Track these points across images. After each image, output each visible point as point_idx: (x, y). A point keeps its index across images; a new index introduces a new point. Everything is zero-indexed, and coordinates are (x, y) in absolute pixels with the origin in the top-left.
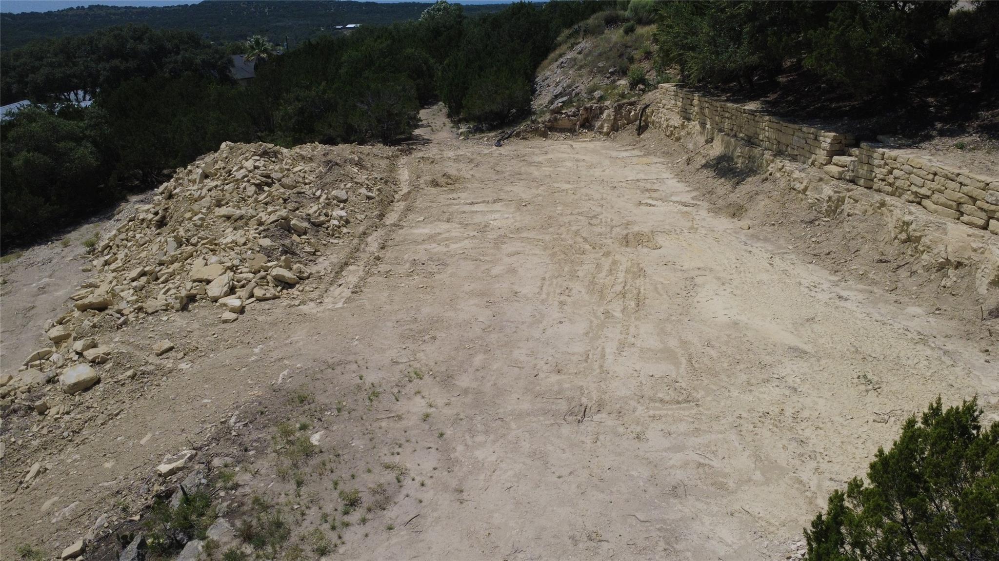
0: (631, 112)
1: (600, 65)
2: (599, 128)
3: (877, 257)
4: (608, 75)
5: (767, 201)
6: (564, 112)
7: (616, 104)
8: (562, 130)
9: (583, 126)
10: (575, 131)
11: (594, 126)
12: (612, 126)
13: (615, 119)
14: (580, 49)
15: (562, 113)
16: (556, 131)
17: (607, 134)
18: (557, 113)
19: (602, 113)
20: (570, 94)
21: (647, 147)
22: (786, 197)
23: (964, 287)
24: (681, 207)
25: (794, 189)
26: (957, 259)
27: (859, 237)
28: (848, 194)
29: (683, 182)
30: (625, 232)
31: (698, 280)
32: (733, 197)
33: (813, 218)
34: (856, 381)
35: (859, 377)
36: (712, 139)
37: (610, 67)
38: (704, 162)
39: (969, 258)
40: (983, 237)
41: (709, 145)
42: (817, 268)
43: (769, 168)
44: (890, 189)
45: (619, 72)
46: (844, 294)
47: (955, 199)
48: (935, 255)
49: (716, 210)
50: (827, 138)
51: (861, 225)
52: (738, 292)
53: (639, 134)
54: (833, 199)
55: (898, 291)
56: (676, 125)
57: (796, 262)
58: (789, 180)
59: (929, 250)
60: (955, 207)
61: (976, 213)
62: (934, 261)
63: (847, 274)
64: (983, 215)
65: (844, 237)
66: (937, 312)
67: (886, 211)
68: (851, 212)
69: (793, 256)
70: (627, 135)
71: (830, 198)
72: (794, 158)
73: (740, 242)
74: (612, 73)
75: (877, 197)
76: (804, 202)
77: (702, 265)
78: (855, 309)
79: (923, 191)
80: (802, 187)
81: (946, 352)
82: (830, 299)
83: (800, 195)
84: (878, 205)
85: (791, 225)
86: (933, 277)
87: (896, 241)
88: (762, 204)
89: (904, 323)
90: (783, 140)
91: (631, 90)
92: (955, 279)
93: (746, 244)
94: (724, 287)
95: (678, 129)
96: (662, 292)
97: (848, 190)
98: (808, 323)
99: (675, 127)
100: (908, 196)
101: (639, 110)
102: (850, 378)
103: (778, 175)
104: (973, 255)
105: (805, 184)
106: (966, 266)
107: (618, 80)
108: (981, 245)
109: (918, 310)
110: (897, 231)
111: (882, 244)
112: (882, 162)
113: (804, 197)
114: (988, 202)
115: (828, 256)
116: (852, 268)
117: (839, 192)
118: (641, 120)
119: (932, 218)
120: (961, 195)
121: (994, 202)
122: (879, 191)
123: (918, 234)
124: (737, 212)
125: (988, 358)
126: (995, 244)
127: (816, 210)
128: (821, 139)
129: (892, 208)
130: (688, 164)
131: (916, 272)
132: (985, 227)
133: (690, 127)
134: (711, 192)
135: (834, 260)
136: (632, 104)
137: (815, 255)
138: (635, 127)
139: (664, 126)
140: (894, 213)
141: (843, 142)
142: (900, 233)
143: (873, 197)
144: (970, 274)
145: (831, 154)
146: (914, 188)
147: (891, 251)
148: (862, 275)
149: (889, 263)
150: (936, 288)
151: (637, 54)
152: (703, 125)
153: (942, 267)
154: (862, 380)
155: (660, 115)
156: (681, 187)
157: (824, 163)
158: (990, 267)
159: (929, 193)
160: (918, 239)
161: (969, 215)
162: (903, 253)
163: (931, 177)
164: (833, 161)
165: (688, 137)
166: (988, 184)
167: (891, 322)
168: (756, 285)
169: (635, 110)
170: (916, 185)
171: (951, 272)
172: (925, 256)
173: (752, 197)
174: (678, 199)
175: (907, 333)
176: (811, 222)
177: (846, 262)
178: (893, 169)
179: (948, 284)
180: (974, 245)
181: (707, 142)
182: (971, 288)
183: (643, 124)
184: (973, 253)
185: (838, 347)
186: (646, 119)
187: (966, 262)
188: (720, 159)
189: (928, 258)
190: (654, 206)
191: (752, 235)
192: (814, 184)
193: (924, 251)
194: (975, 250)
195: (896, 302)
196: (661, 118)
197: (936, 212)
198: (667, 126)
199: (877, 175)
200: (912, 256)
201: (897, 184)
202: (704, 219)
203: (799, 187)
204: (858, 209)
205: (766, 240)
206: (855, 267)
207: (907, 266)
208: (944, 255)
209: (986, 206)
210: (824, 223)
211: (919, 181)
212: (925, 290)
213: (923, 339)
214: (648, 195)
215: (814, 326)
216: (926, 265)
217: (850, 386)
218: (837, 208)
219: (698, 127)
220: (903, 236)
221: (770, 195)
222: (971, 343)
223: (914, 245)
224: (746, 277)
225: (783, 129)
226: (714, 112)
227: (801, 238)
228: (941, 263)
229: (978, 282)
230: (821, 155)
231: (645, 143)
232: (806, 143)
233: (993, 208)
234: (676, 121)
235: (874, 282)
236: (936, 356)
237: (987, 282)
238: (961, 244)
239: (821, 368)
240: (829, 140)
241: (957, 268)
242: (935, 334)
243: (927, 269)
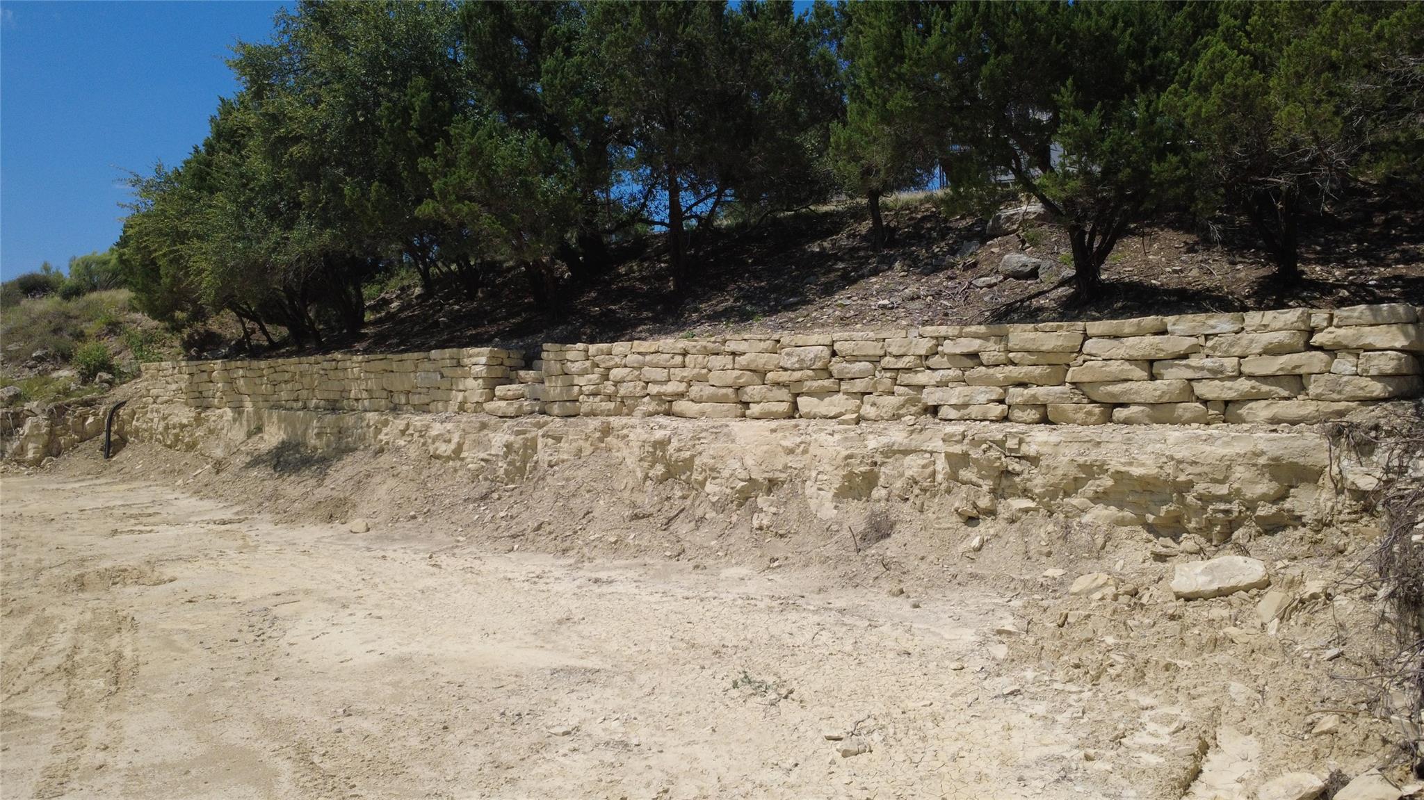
0: (85, 419)
1: (12, 347)
2: (15, 454)
3: (628, 513)
4: (31, 363)
5: (391, 483)
7: (51, 405)
11: (3, 452)
12: (46, 446)
13: (51, 433)
17: (37, 463)
19: (19, 425)
21: (127, 470)
22: (425, 473)
23: (795, 517)
24: (215, 527)
25: (438, 457)
26: (766, 475)
27: (582, 491)
28: (541, 432)
29: (211, 498)
31: (281, 611)
32: (321, 493)
33: (484, 491)
34: (734, 693)
35: (735, 685)
36: (259, 429)
37: (35, 349)
38: (248, 459)
39: (786, 467)
40: (796, 426)
41: (256, 438)
42: (526, 555)
43: (380, 437)
44: (612, 405)
45: (54, 357)
46: (603, 575)
47: (730, 382)
48: (728, 479)
49: (290, 518)
50: (478, 358)
51: (580, 473)
52: (382, 613)
53: (107, 456)
54: (516, 446)
55: (689, 553)
56: (185, 421)
57: (481, 554)
58: (424, 444)
59: (715, 474)
60: (733, 396)
61: (770, 395)
62: (728, 491)
63: (586, 550)
64: (784, 394)
65: (558, 496)
66: (776, 564)
67: (615, 441)
68: (554, 459)
69: (473, 549)
70: (84, 458)
71: (509, 446)
72: (423, 409)
73: (357, 549)
74: (40, 359)
75: (593, 423)
76: (460, 473)
77: (283, 589)
78: (637, 591)
79: (671, 388)
80: (453, 446)
81: (842, 611)
82: (580, 587)
83: (451, 463)
84: (598, 435)
85: (447, 512)
86: (734, 518)
87: (648, 483)
88: (383, 490)
89: (737, 590)
90: (398, 383)
91: (84, 382)
92: (773, 510)
93: (369, 549)
94: (348, 611)
95: (189, 429)
97: (540, 426)
98: (564, 627)
99: (183, 426)
100: (647, 405)
101: (105, 413)
102: (719, 692)
103: (402, 443)
104: (790, 460)
105: (455, 439)
106: (783, 483)
107: (54, 370)
108: (799, 440)
109: (743, 571)
110: (646, 464)
111: (626, 494)
112: (588, 363)
113: (458, 463)
114: (785, 369)
115: (540, 532)
116: (592, 538)
117: (524, 432)
118: (109, 431)
119: (702, 423)
120: (737, 373)
121: (797, 366)
122: (592, 414)
123: (687, 454)
124: (334, 511)
125: (910, 600)
126: (821, 430)
127: (486, 479)
128: (466, 361)
129: (625, 431)
130: (218, 473)
131: (703, 518)
132: (793, 412)
133: (214, 418)
134: (275, 496)
135: (553, 536)
136: (87, 404)
137: (514, 537)
138: (99, 444)
139: (161, 429)
140: (632, 437)
141: (507, 362)
142: (652, 467)
143: (586, 424)
144: (795, 494)
145: (491, 384)
146: (653, 389)
147: (646, 501)
148: (615, 543)
149: (651, 519)
150: (748, 533)
151: (91, 328)
152: (238, 409)
153: (745, 496)
154: (748, 689)
155: (149, 415)
156: (207, 504)
157: (481, 400)
158: (828, 468)
159: (682, 387)
160: (688, 464)
161: (758, 403)
162: (668, 499)
163: (679, 359)
164: (497, 393)
165: (212, 437)
166: (778, 341)
167: (711, 594)
168: (419, 595)
169: (95, 415)
170: (655, 382)
171: (762, 501)
172: (709, 487)
173: (360, 482)
174: (206, 518)
175: (753, 602)
176: (484, 498)
177: (575, 533)
178: (609, 369)
179: (765, 522)
180: (788, 443)
181: (250, 435)
182: (805, 515)
183: (114, 437)
184: (790, 458)
185: (653, 648)
186: (121, 428)
187: (783, 476)
188: (283, 448)
189: (717, 489)
190: (151, 531)
191: (378, 537)
192: (472, 437)
193: (706, 479)
194: (791, 451)
195: (696, 567)
196: (152, 420)
197: (703, 414)
198: (167, 428)
199: (584, 388)
200: (684, 497)
201: (622, 392)
202: (269, 534)
203: (444, 449)
204: (566, 450)
205: (406, 538)
206: (596, 536)
207: (682, 515)
208: (744, 475)
209: (784, 377)
210: (508, 494)
211: (660, 374)
212: (732, 540)
213: (786, 604)
214: (133, 521)
215: (580, 628)
216: (718, 501)
217: (731, 705)
218: (525, 463)
219: (229, 413)
220: (659, 469)
221: (395, 473)
222: (865, 591)
223: (683, 477)
224: (392, 589)
225: (395, 366)
226: (258, 381)
227: (475, 524)
228: (740, 491)
229: (813, 504)
230: (473, 388)
231: (121, 466)
232: (442, 377)
233: (797, 375)
234: (183, 415)
235: (640, 551)
236: (831, 620)
237: (830, 495)
238: (765, 448)
239: (647, 690)
240: (483, 360)
241: (769, 491)
242: (798, 592)
243: (720, 507)
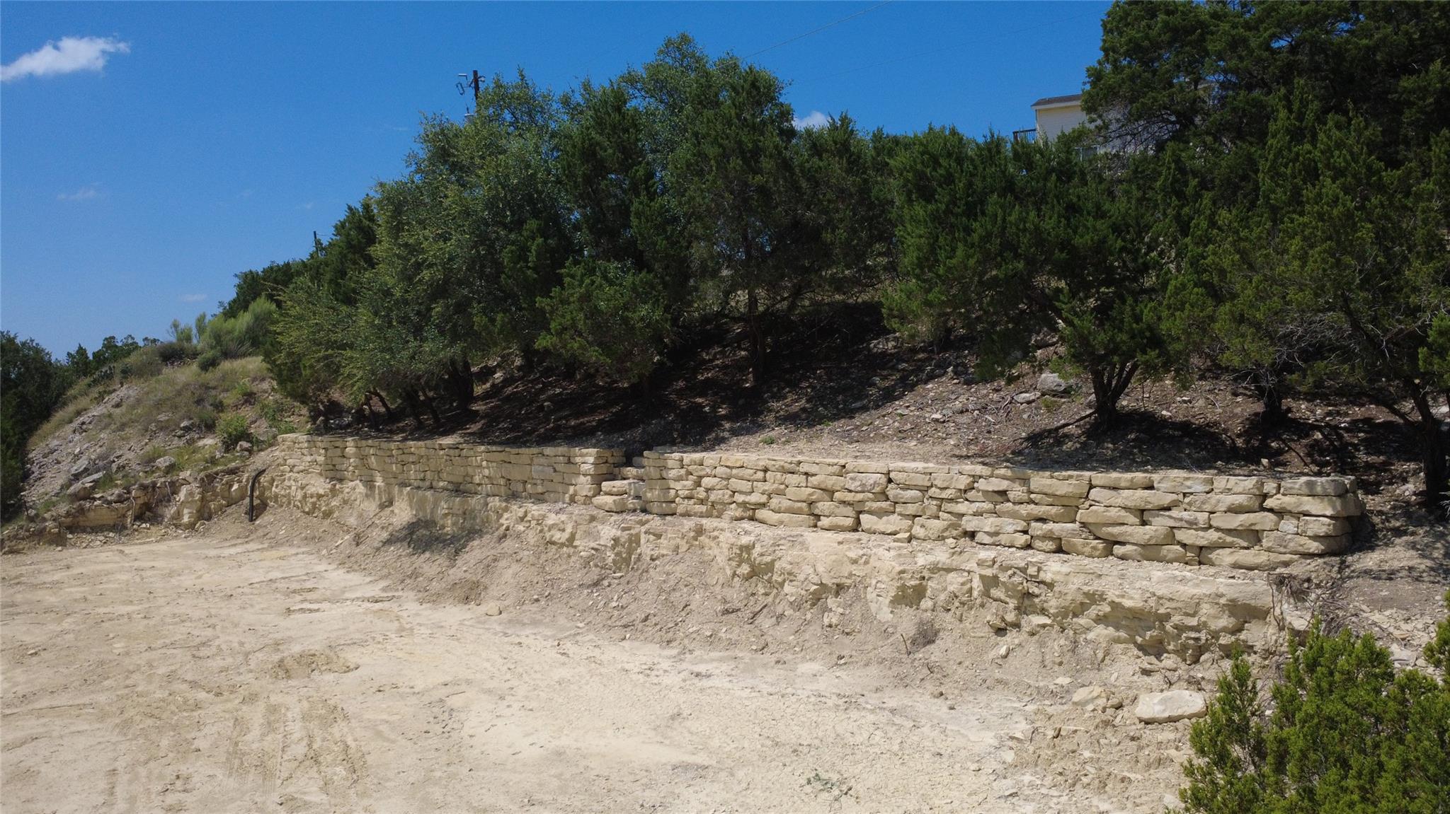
0: (231, 486)
1: (162, 417)
2: (173, 518)
3: (720, 608)
4: (180, 433)
5: (515, 567)
6: (98, 496)
7: (202, 474)
8: (96, 529)
9: (139, 517)
10: (125, 528)
11: (162, 517)
12: (198, 511)
13: (202, 499)
14: (118, 400)
15: (95, 499)
16: (84, 531)
17: (191, 526)
18: (85, 499)
19: (175, 492)
20: (107, 467)
21: (272, 535)
22: (544, 557)
23: (858, 617)
24: (369, 605)
25: (553, 543)
26: (838, 581)
27: (681, 585)
28: (643, 529)
29: (356, 571)
30: (276, 657)
31: (455, 702)
32: (457, 573)
33: (596, 577)
34: (808, 789)
35: (809, 782)
36: (391, 503)
37: (182, 419)
38: (385, 535)
39: (851, 575)
40: (859, 540)
41: (388, 510)
42: (637, 644)
43: (502, 521)
44: (704, 508)
45: (199, 427)
46: (701, 668)
47: (804, 497)
48: (803, 582)
49: (432, 598)
50: (588, 457)
51: (678, 568)
52: (533, 705)
53: (251, 520)
54: (623, 540)
55: (772, 647)
56: (321, 492)
57: (599, 643)
58: (541, 531)
59: (792, 578)
60: (806, 509)
61: (837, 511)
62: (803, 592)
63: (686, 641)
64: (849, 511)
65: (661, 591)
66: (842, 661)
67: (707, 540)
68: (656, 553)
69: (591, 636)
70: (231, 522)
71: (616, 540)
72: (539, 499)
73: (495, 634)
74: (187, 429)
75: (689, 524)
76: (573, 559)
77: (448, 678)
78: (730, 686)
79: (754, 498)
80: (566, 535)
81: (893, 711)
82: (684, 681)
83: (565, 549)
84: (692, 534)
85: (565, 596)
86: (809, 616)
87: (736, 579)
88: (509, 574)
89: (809, 687)
90: (516, 474)
91: (227, 450)
92: (841, 610)
93: (506, 634)
94: (506, 703)
95: (325, 498)
96: (392, 737)
97: (642, 523)
98: (676, 723)
99: (319, 496)
100: (734, 511)
101: (247, 481)
102: (797, 788)
103: (521, 528)
104: (855, 569)
105: (569, 530)
106: (849, 587)
107: (200, 438)
108: (861, 552)
109: (815, 667)
110: (734, 564)
111: (718, 589)
112: (683, 472)
113: (572, 550)
114: (850, 491)
115: (647, 623)
116: (691, 630)
117: (629, 529)
118: (252, 496)
119: (781, 531)
120: (810, 490)
121: (859, 489)
122: (687, 515)
123: (769, 559)
124: (470, 593)
125: (949, 702)
126: (880, 546)
127: (596, 566)
128: (578, 460)
129: (716, 533)
130: (358, 544)
131: (782, 614)
132: (857, 527)
133: (347, 490)
134: (415, 575)
135: (658, 627)
136: (233, 472)
137: (625, 626)
138: (243, 509)
139: (299, 497)
140: (722, 538)
141: (611, 460)
142: (739, 566)
143: (682, 524)
144: (858, 598)
145: (598, 479)
146: (740, 498)
147: (735, 595)
148: (711, 636)
149: (739, 613)
150: (820, 630)
151: (229, 398)
152: (369, 484)
153: (817, 598)
154: (819, 786)
155: (287, 483)
156: (355, 578)
157: (590, 494)
158: (885, 578)
159: (764, 499)
160: (770, 567)
161: (828, 516)
162: (753, 594)
163: (760, 475)
164: (603, 489)
165: (346, 507)
166: (844, 467)
167: (790, 690)
168: (557, 686)
169: (239, 482)
170: (741, 492)
171: (831, 602)
172: (787, 588)
173: (488, 566)
174: (359, 594)
175: (823, 699)
176: (596, 584)
177: (676, 625)
178: (701, 477)
179: (834, 621)
180: (853, 555)
181: (382, 507)
182: (867, 617)
183: (256, 502)
184: (854, 567)
185: (746, 745)
186: (262, 494)
187: (848, 582)
188: (413, 527)
189: (794, 590)
190: (318, 610)
191: (510, 621)
192: (583, 528)
193: (784, 581)
194: (855, 562)
195: (778, 662)
196: (290, 487)
197: (781, 523)
198: (305, 497)
199: (680, 492)
200: (766, 594)
201: (712, 497)
202: (417, 615)
203: (559, 536)
204: (665, 545)
205: (535, 623)
206: (695, 629)
207: (765, 611)
208: (816, 580)
209: (849, 497)
210: (616, 581)
211: (746, 486)
212: (807, 636)
213: (850, 702)
214: (298, 598)
215: (688, 723)
216: (795, 601)
217: (806, 800)
218: (630, 554)
219: (361, 488)
220: (745, 569)
221: (518, 558)
222: (913, 691)
223: (766, 578)
224: (534, 680)
225: (513, 459)
226: (387, 460)
227: (590, 608)
228: (814, 593)
229: (873, 607)
230: (583, 485)
231: (267, 531)
232: (555, 471)
233: (860, 496)
234: (319, 485)
235: (732, 644)
236: (884, 720)
237: (887, 601)
238: (834, 557)
239: (744, 785)
240: (591, 460)
241: (837, 594)
242: (859, 690)
243: (797, 606)
